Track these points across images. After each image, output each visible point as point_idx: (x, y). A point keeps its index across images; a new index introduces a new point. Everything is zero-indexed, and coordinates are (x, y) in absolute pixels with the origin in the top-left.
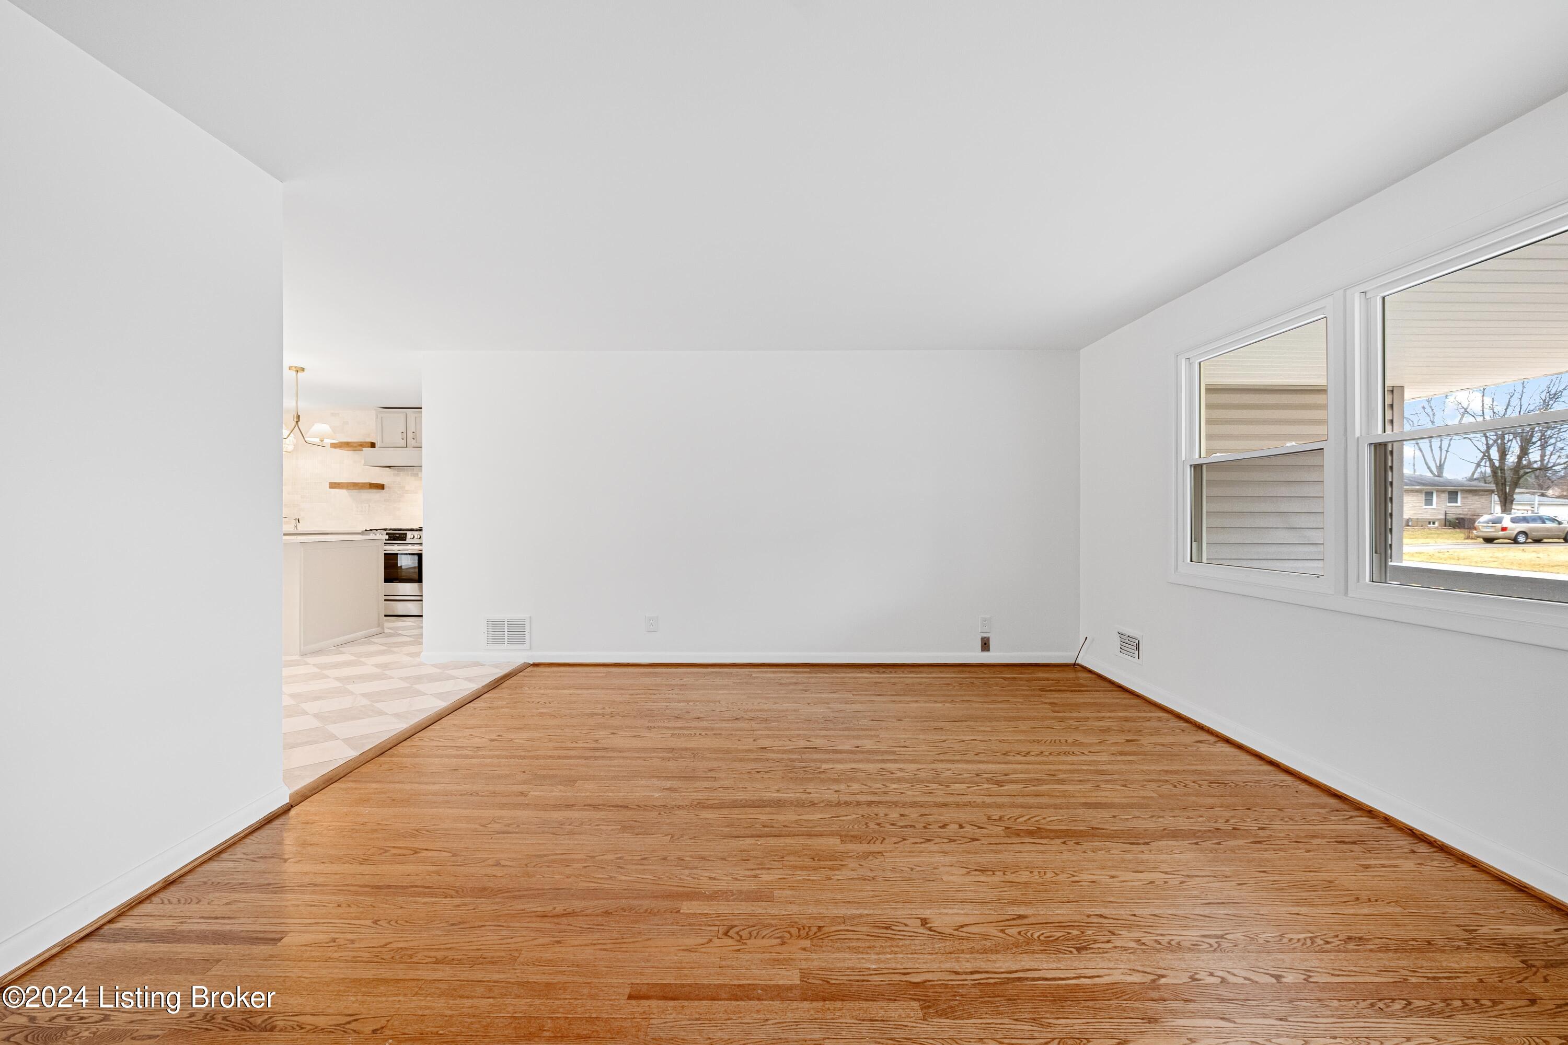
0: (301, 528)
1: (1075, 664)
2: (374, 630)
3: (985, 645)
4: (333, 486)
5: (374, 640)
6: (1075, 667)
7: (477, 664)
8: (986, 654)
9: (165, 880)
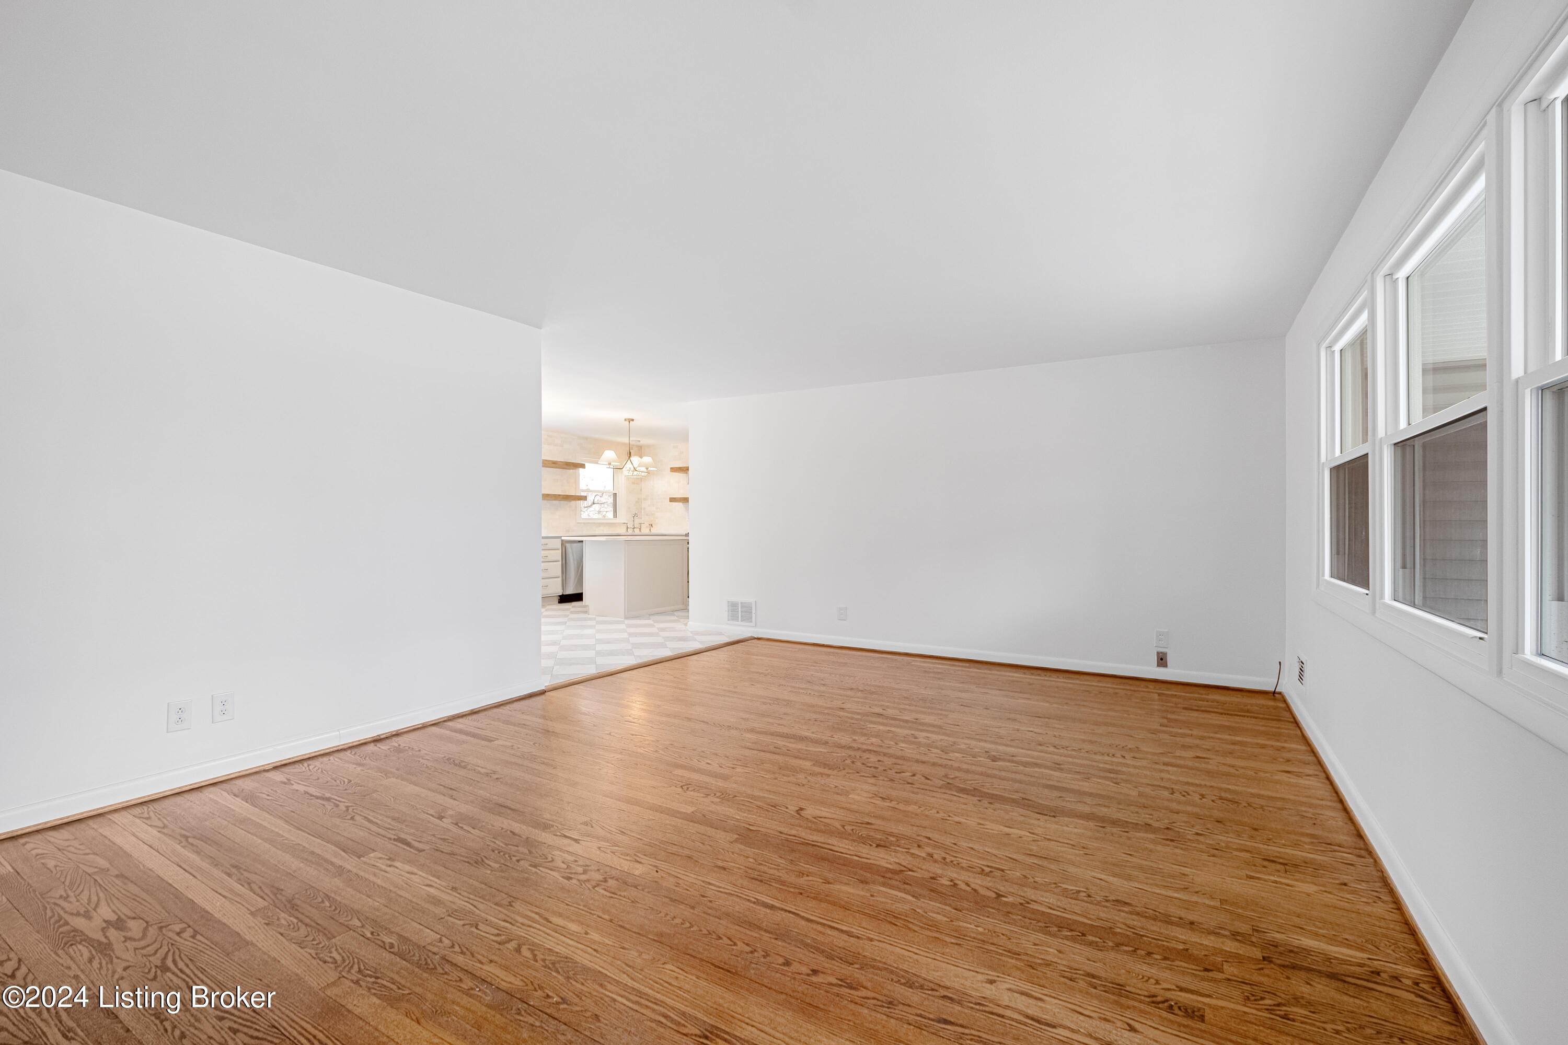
0: (654, 531)
1: (1274, 693)
2: (681, 606)
3: (1162, 660)
4: (672, 500)
5: (676, 613)
6: (1275, 695)
7: (721, 634)
8: (1162, 669)
9: (472, 710)
